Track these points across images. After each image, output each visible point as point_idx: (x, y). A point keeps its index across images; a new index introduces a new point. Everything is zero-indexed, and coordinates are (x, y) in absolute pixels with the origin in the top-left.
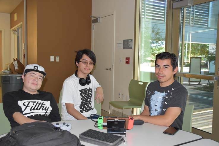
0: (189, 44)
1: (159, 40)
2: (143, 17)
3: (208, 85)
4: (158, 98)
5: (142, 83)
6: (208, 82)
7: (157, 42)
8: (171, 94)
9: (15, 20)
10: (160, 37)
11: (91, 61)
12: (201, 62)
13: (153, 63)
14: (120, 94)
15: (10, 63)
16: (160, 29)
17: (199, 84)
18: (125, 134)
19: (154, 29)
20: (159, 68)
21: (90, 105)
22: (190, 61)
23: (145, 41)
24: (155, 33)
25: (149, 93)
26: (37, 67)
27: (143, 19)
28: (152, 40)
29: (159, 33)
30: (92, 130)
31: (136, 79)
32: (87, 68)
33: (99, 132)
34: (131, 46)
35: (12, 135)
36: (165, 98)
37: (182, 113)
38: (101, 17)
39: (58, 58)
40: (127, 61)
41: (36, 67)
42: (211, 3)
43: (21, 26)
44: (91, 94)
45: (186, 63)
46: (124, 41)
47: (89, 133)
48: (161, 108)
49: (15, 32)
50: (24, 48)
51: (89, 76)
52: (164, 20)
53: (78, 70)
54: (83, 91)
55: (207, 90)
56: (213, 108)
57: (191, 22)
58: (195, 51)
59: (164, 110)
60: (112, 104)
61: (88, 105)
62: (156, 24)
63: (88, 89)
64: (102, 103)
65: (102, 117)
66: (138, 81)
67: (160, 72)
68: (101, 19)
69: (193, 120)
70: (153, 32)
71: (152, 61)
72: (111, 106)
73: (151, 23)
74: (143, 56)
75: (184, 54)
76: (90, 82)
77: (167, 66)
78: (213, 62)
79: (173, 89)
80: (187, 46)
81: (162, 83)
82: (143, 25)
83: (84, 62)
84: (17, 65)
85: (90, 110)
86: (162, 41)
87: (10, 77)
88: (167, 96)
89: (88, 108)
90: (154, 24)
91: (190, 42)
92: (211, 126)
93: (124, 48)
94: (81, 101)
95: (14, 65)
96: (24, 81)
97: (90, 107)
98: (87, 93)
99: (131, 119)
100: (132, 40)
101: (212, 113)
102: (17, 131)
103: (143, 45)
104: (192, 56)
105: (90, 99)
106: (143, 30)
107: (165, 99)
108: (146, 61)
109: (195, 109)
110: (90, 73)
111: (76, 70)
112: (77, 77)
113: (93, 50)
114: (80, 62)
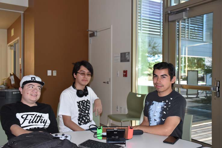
0: (185, 58)
1: (156, 54)
2: (139, 32)
3: (206, 98)
4: (156, 108)
5: (140, 96)
6: (206, 95)
7: (154, 56)
8: (170, 103)
9: (12, 36)
10: (156, 51)
11: (88, 72)
12: (198, 76)
13: (150, 77)
14: (118, 107)
15: (6, 78)
16: (156, 43)
17: (197, 97)
18: (125, 144)
19: (150, 43)
20: (157, 78)
21: (88, 118)
22: (186, 75)
23: (142, 55)
24: (151, 47)
25: (148, 104)
26: (35, 78)
27: (139, 34)
28: (149, 54)
29: (156, 47)
30: (92, 140)
31: (134, 91)
32: (85, 79)
33: (99, 142)
34: (128, 59)
35: (10, 145)
36: (163, 107)
37: (181, 122)
38: (98, 31)
39: (55, 72)
40: (125, 73)
41: (33, 78)
42: (205, 16)
43: (18, 41)
44: (89, 106)
45: (183, 77)
46: (121, 54)
47: (88, 143)
48: (160, 118)
49: (12, 47)
50: (20, 63)
51: (87, 88)
52: (160, 35)
53: (76, 82)
54: (81, 103)
55: (205, 103)
56: (211, 120)
57: (186, 36)
58: (192, 65)
59: (163, 120)
60: (110, 117)
61: (86, 117)
62: (152, 38)
63: (86, 100)
64: (101, 115)
65: (102, 127)
66: (136, 94)
67: (158, 82)
68: (98, 33)
69: (192, 133)
70: (150, 46)
71: (149, 75)
72: (109, 119)
73: (147, 37)
74: (140, 71)
75: (181, 68)
76: (87, 94)
77: (164, 76)
78: (210, 74)
79: (171, 99)
80: (183, 60)
81: (160, 93)
82: (140, 40)
83: (82, 73)
84: (14, 80)
85: (89, 122)
86: (159, 55)
87: (6, 92)
88: (165, 105)
89: (87, 120)
90: (150, 38)
91: (187, 56)
92: (211, 138)
93: (121, 61)
94: (79, 112)
95: (10, 80)
96: (22, 93)
97: (88, 119)
98: (85, 105)
99: (130, 128)
100: (129, 53)
101: (211, 125)
102: (15, 142)
103: (140, 59)
104: (189, 69)
105: (88, 111)
106: (140, 44)
107: (163, 109)
108: (143, 74)
109: (193, 122)
110: (88, 85)
111: (73, 82)
112: (74, 89)
113: (90, 61)
114: (78, 74)
